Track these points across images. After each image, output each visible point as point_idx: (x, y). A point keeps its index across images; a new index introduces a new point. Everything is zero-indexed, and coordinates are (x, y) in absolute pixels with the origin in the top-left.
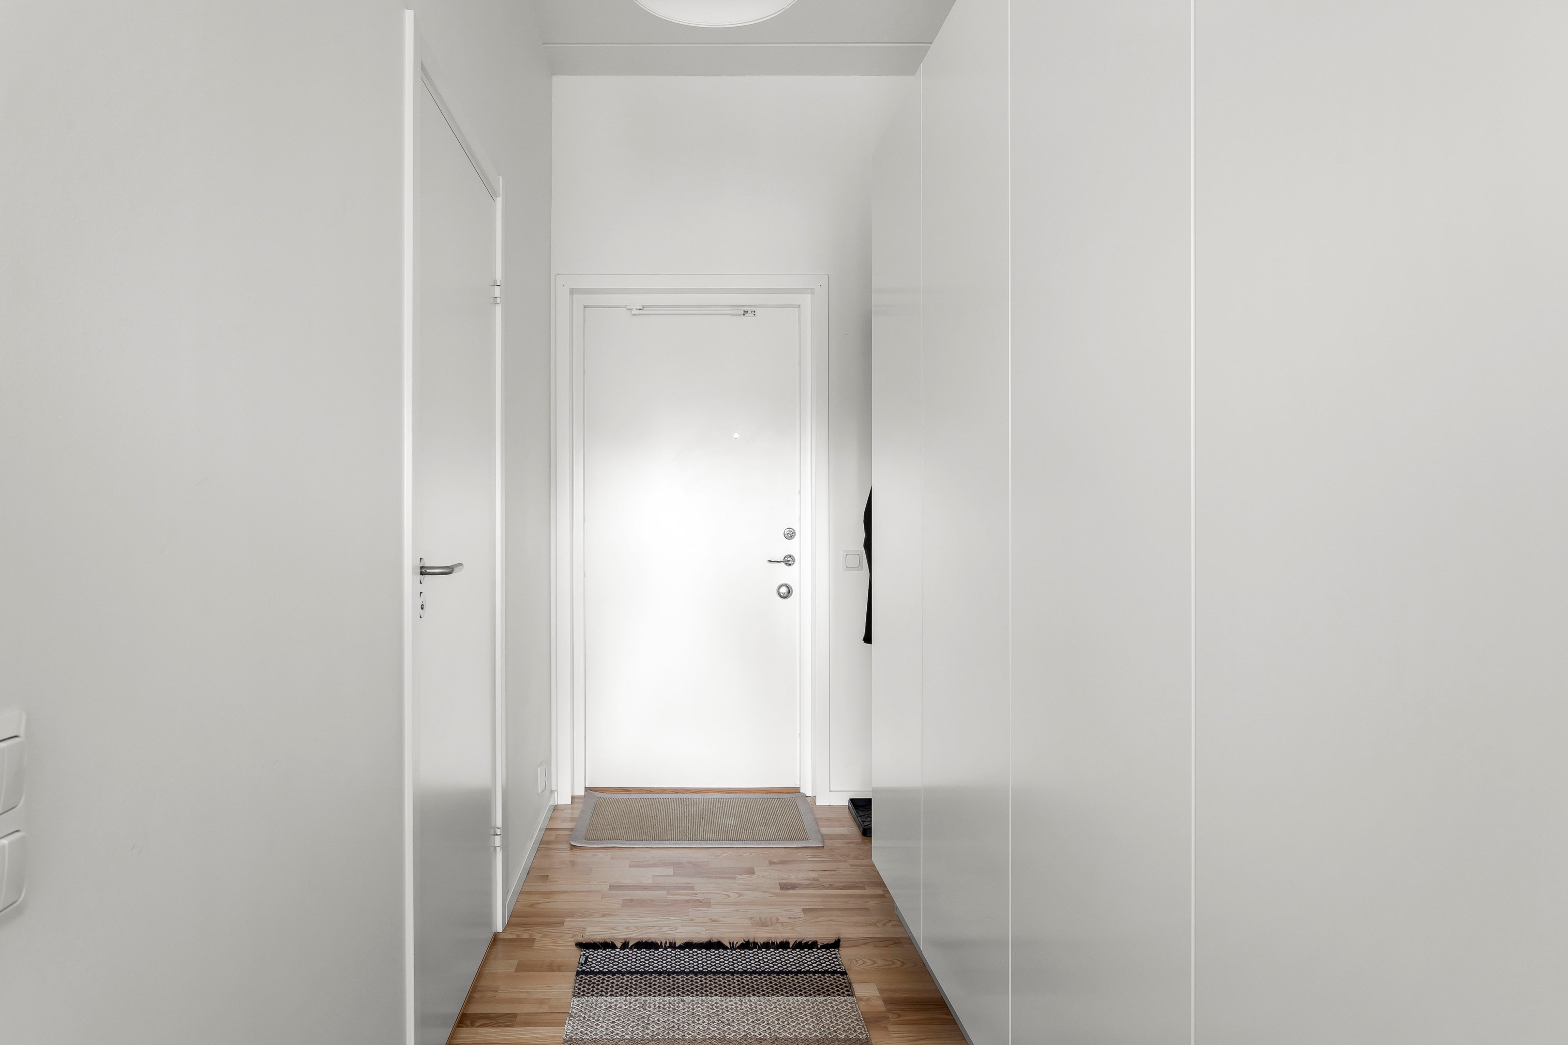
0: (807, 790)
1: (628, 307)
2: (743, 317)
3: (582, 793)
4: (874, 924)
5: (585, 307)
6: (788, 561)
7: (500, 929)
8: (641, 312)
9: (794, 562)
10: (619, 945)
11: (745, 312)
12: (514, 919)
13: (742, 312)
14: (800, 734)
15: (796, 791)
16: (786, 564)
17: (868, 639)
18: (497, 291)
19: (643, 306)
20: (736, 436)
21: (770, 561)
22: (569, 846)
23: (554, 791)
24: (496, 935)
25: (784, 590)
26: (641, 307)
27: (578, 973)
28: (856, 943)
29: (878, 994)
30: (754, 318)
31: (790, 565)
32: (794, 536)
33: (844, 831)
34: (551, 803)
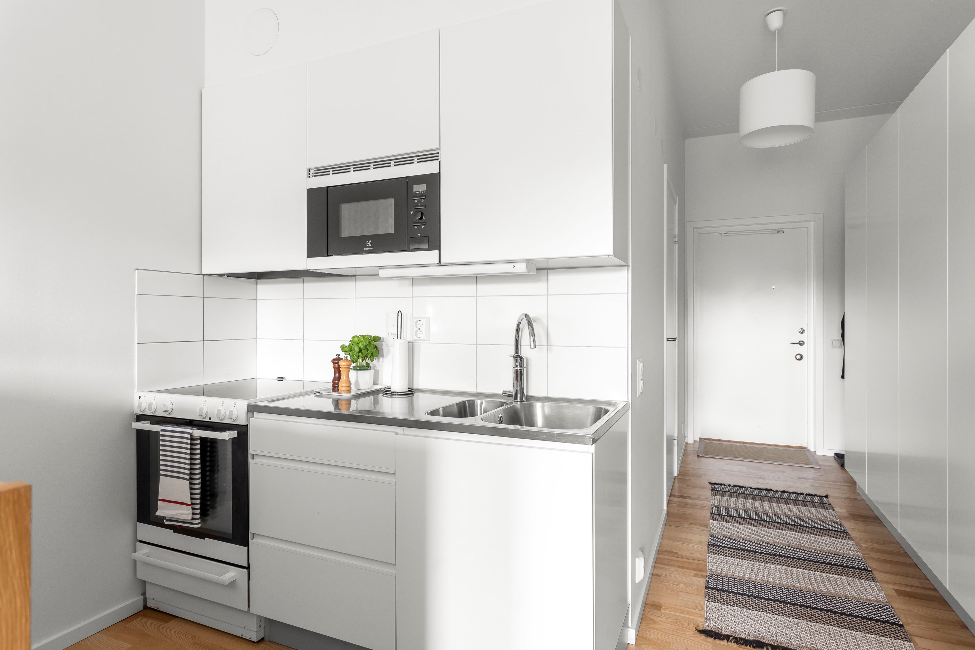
0: (812, 448)
1: (720, 233)
2: (778, 234)
3: (698, 440)
4: (846, 494)
5: (699, 234)
6: (801, 343)
7: (677, 475)
8: (726, 234)
9: (804, 343)
10: (727, 485)
11: (778, 232)
12: (680, 474)
13: (777, 232)
14: (807, 423)
15: (806, 448)
16: (800, 345)
17: (843, 377)
18: (676, 239)
19: (727, 232)
20: (773, 287)
21: (791, 343)
22: (697, 456)
23: (686, 437)
24: (675, 477)
25: (798, 357)
26: (726, 233)
27: (712, 490)
28: (836, 498)
29: (846, 512)
30: (783, 233)
31: (802, 345)
32: (804, 332)
33: (832, 464)
34: (685, 442)
